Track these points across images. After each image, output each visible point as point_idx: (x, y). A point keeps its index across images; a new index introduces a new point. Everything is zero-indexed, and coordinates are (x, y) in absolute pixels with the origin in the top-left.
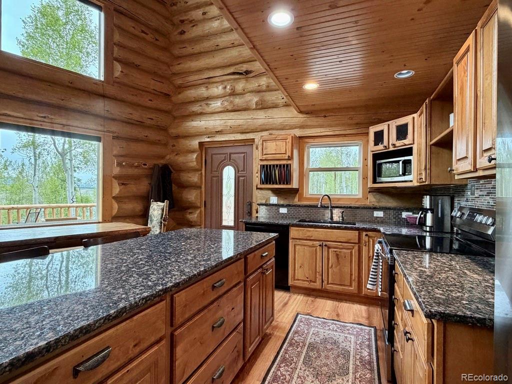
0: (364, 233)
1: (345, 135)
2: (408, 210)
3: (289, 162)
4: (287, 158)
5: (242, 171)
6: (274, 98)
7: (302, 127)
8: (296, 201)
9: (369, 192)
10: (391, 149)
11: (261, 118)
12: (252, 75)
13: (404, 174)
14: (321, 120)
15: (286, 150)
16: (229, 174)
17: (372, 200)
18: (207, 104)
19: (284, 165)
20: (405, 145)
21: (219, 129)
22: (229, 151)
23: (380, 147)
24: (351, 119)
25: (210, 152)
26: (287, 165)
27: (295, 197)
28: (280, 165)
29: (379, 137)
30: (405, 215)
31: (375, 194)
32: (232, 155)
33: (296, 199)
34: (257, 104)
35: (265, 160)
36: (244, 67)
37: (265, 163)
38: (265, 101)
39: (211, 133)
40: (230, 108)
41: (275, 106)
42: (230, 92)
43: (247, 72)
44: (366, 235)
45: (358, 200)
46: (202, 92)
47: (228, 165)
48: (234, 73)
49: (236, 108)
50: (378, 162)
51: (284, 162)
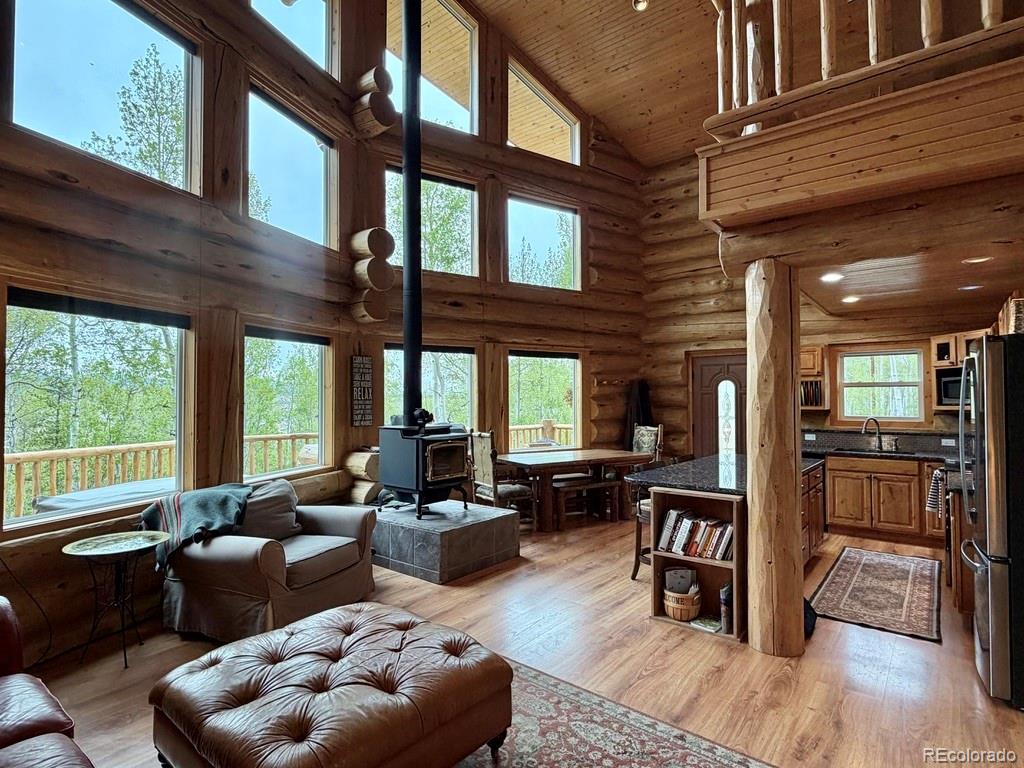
0: (926, 464)
1: (897, 342)
3: (819, 379)
4: (816, 373)
8: (827, 425)
9: (935, 414)
10: (959, 365)
14: (860, 324)
15: (814, 365)
16: (726, 390)
17: (939, 425)
18: (693, 303)
19: (811, 383)
21: (713, 335)
22: (727, 361)
23: (945, 364)
25: (699, 363)
26: (816, 383)
27: (825, 420)
28: (807, 383)
29: (943, 351)
31: (942, 416)
32: (731, 367)
33: (827, 423)
39: (701, 339)
40: (727, 309)
42: (726, 287)
44: (929, 466)
46: (688, 288)
47: (726, 379)
50: (944, 379)
51: (812, 379)
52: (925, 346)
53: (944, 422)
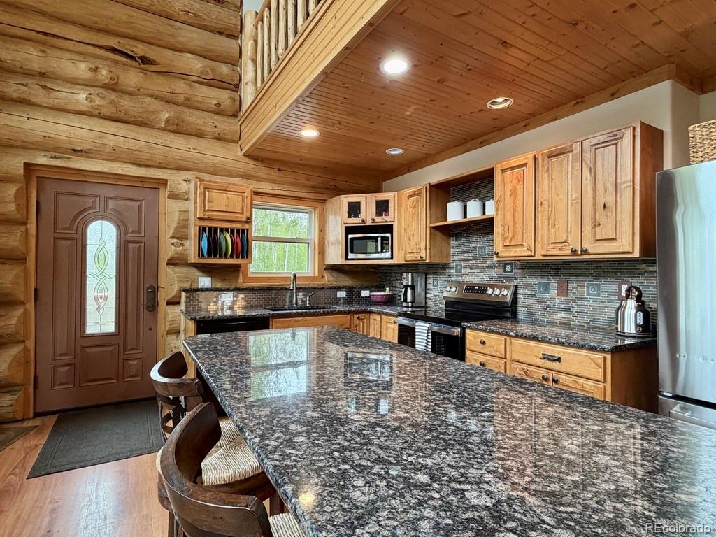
0: (355, 316)
1: (300, 198)
2: (366, 288)
3: (246, 226)
4: (244, 220)
5: (133, 232)
6: (199, 122)
7: (246, 176)
8: (241, 282)
9: (325, 269)
10: (369, 223)
11: (181, 146)
12: (153, 68)
13: (382, 252)
14: (274, 174)
15: (242, 209)
18: (43, 87)
19: (238, 231)
20: (386, 222)
22: (104, 192)
23: (355, 221)
24: (308, 179)
25: (50, 188)
26: (243, 231)
28: (232, 230)
29: (354, 209)
30: (365, 294)
31: (330, 271)
33: (240, 280)
34: (168, 121)
35: (210, 219)
36: (140, 49)
37: (207, 224)
38: (183, 122)
39: (58, 150)
40: (107, 111)
41: (200, 135)
42: (107, 81)
43: (144, 60)
44: (358, 318)
45: (313, 278)
47: (102, 219)
48: (114, 50)
49: (121, 115)
50: (350, 236)
51: (239, 226)
52: (320, 206)
53: (332, 276)
